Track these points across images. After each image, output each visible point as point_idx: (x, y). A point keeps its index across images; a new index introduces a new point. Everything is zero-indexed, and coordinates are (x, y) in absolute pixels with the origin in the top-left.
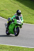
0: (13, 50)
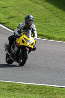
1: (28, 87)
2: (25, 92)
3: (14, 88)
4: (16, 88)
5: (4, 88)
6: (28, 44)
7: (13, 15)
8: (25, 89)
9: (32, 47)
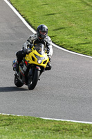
0: (90, 134)
1: (83, 127)
2: (79, 134)
3: (63, 129)
4: (66, 129)
5: (49, 128)
6: (39, 62)
7: (62, 25)
8: (78, 129)
9: (45, 65)
